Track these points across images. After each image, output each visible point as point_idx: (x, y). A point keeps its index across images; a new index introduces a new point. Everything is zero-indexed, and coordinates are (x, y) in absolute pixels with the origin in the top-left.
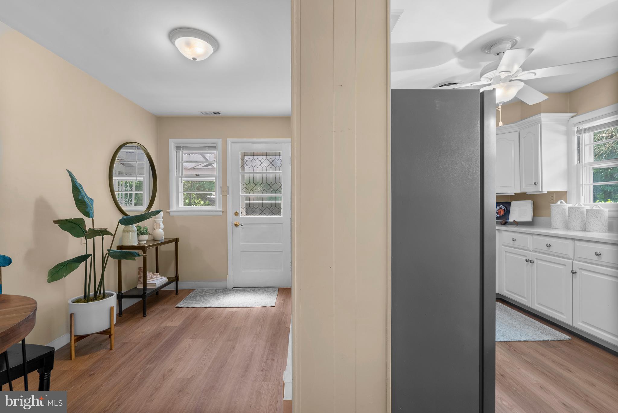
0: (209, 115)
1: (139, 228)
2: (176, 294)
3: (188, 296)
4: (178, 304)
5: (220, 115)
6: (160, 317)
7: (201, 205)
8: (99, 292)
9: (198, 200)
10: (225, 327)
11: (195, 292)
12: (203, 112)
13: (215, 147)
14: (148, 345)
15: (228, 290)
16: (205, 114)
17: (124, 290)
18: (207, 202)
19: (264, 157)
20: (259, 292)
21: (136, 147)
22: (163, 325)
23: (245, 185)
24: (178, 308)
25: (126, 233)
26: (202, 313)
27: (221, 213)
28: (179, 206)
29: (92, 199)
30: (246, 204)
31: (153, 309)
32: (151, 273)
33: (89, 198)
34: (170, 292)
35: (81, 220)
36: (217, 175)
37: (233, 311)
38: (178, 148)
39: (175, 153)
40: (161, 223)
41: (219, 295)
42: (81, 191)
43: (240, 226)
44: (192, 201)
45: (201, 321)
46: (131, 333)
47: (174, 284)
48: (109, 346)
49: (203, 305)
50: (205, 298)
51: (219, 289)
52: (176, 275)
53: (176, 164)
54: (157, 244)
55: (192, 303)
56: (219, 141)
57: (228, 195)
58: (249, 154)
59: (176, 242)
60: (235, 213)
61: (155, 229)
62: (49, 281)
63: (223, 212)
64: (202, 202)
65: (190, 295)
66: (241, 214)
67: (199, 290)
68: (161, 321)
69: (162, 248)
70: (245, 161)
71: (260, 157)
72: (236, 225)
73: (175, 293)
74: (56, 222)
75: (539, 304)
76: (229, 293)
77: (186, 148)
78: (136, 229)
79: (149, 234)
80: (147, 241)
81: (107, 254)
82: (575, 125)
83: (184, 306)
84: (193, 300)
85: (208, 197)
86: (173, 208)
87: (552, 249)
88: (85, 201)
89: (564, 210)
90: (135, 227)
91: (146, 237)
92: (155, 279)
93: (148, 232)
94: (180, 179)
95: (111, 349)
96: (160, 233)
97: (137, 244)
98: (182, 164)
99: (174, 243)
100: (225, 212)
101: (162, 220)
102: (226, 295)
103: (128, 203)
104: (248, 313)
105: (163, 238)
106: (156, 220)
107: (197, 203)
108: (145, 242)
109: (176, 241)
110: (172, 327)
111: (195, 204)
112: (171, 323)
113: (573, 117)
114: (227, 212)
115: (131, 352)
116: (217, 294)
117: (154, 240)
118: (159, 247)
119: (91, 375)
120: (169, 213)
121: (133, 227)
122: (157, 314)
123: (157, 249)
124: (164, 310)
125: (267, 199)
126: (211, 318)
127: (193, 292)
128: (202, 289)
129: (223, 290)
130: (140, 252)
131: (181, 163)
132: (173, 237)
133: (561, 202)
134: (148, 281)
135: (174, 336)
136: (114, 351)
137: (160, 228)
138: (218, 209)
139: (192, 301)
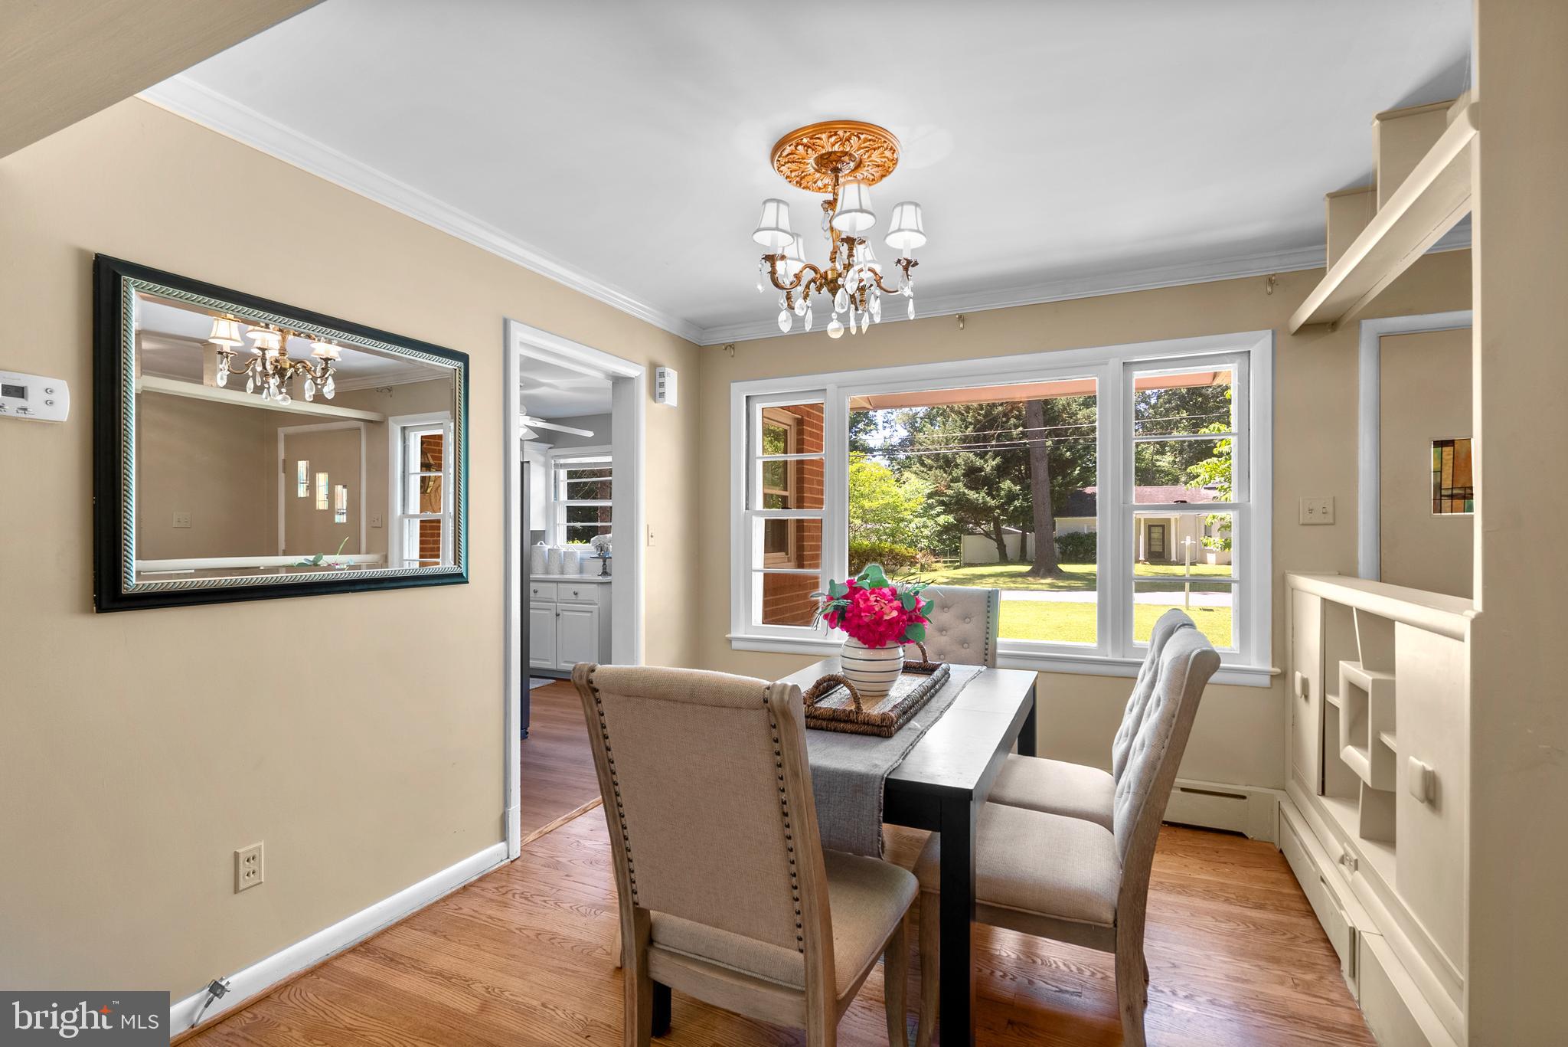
75: (566, 662)
82: (552, 457)
87: (580, 597)
89: (544, 552)
113: (551, 448)
133: (541, 544)
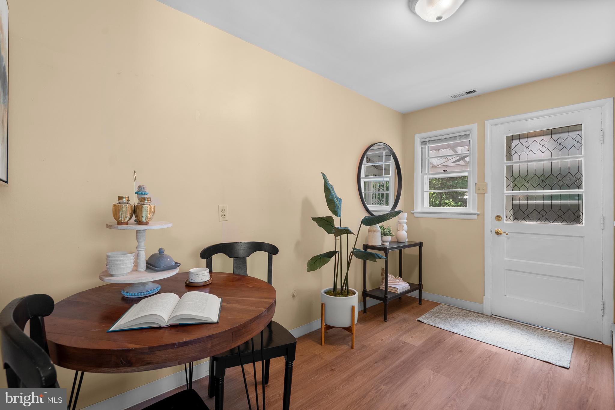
0: (461, 97)
1: (383, 228)
2: (419, 304)
3: (431, 310)
4: (421, 317)
5: (476, 92)
6: (400, 327)
7: (452, 206)
8: (344, 287)
9: (449, 200)
10: (479, 372)
11: (441, 307)
12: (453, 95)
13: (469, 135)
14: (384, 358)
15: (485, 316)
16: (455, 97)
17: (369, 289)
18: (459, 203)
19: (547, 138)
20: (535, 333)
21: (383, 148)
22: (402, 339)
23: (512, 180)
24: (420, 323)
25: (371, 233)
26: (448, 339)
27: (476, 217)
28: (424, 207)
29: (340, 199)
30: (514, 206)
31: (395, 315)
32: (393, 276)
33: (337, 198)
34: (414, 299)
35: (331, 218)
36: (471, 169)
37: (492, 351)
38: (424, 143)
39: (421, 149)
40: (405, 224)
41: (471, 320)
42: (331, 191)
43: (504, 234)
44: (443, 202)
45: (447, 350)
46: (371, 336)
47: (417, 292)
48: (350, 344)
49: (450, 328)
50: (453, 319)
51: (472, 311)
52: (419, 283)
53: (422, 161)
54: (400, 247)
55: (436, 320)
56: (474, 128)
57: (487, 193)
58: (520, 137)
59: (419, 247)
60: (497, 216)
61: (398, 231)
62: (308, 271)
63: (478, 215)
64: (453, 203)
65: (434, 309)
66: (505, 219)
67: (446, 306)
68: (401, 333)
69: (406, 251)
70: (513, 146)
71: (539, 139)
72: (497, 233)
73: (418, 302)
74: (314, 219)
76: (486, 320)
77: (433, 141)
78: (380, 229)
79: (392, 235)
80: (390, 242)
81: (351, 252)
83: (426, 322)
84: (437, 317)
85: (460, 197)
86: (418, 209)
88: (334, 201)
90: (379, 227)
91: (389, 238)
92: (397, 283)
93: (392, 233)
94: (425, 176)
95: (352, 348)
96: (403, 235)
97: (381, 245)
98: (428, 160)
99: (418, 248)
100: (481, 215)
101: (406, 221)
102: (481, 322)
103: (380, 203)
104: (517, 362)
105: (407, 241)
106: (400, 220)
107: (447, 204)
108: (388, 244)
109: (420, 245)
110: (411, 345)
111: (445, 205)
112: (411, 339)
114: (484, 215)
115: (368, 359)
116: (469, 318)
117: (397, 241)
118: (402, 250)
119: (332, 370)
120: (413, 214)
121: (377, 227)
122: (397, 323)
123: (400, 251)
124: (405, 320)
125: (544, 198)
126: (460, 350)
127: (438, 307)
128: (450, 306)
129: (477, 314)
130: (382, 254)
131: (426, 159)
132: (417, 240)
134: (389, 284)
135: (412, 358)
136: (354, 351)
137: (403, 230)
138: (472, 212)
139: (437, 319)
